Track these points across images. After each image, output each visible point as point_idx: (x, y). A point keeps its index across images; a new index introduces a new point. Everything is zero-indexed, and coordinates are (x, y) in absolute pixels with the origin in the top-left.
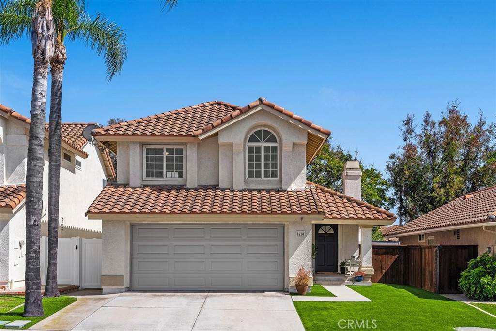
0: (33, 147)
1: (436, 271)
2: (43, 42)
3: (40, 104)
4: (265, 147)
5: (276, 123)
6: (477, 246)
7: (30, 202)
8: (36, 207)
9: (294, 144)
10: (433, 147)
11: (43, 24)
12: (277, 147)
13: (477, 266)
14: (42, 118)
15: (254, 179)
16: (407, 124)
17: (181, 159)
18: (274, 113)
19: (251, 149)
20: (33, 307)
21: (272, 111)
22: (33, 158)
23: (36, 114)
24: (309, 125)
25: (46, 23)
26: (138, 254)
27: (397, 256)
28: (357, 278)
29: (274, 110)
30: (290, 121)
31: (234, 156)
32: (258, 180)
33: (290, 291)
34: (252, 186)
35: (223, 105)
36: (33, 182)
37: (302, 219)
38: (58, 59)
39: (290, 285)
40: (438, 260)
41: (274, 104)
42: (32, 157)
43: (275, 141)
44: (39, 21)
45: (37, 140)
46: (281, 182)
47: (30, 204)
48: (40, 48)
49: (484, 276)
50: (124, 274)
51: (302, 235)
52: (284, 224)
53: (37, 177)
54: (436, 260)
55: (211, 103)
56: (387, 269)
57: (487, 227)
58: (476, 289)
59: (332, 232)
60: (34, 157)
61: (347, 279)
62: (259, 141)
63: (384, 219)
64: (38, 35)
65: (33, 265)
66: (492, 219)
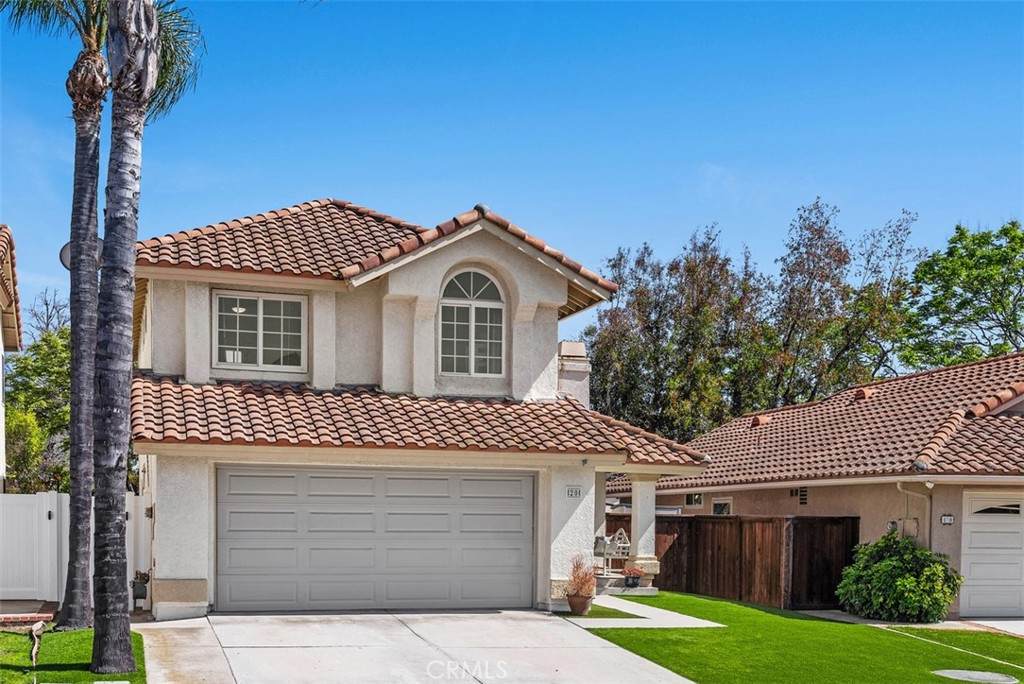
0: (115, 292)
1: (787, 566)
2: (141, 54)
3: (131, 197)
4: (477, 309)
5: (508, 261)
6: (859, 518)
7: (109, 417)
8: (121, 427)
9: (540, 307)
10: (653, 317)
11: (138, 14)
12: (501, 310)
13: (882, 558)
14: (134, 228)
15: (455, 374)
16: (614, 266)
17: (296, 325)
18: (508, 241)
19: (447, 312)
20: (118, 652)
21: (503, 236)
22: (115, 317)
23: (123, 218)
24: (576, 270)
25: (145, 12)
26: (230, 531)
27: (676, 535)
28: (630, 581)
29: (506, 234)
30: (539, 259)
31: (416, 325)
32: (462, 378)
33: (551, 608)
34: (451, 391)
35: (350, 209)
36: (117, 371)
37: (585, 462)
38: (95, 87)
39: (553, 597)
40: (791, 546)
41: (508, 220)
42: (113, 315)
43: (498, 298)
44: (129, 7)
45: (124, 277)
46: (509, 383)
47: (109, 421)
48: (133, 67)
49: (902, 576)
50: (206, 577)
51: (575, 493)
52: (538, 472)
53: (125, 361)
54: (788, 545)
55: (323, 203)
57: (905, 485)
58: (885, 600)
60: (119, 316)
61: (608, 584)
62: (464, 297)
63: (687, 463)
64: (127, 38)
65: (115, 557)
66: (922, 469)
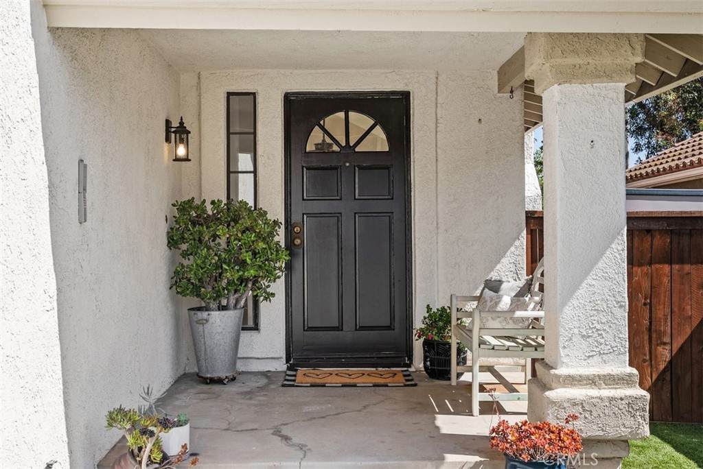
56: (678, 342)
59: (379, 141)
